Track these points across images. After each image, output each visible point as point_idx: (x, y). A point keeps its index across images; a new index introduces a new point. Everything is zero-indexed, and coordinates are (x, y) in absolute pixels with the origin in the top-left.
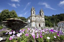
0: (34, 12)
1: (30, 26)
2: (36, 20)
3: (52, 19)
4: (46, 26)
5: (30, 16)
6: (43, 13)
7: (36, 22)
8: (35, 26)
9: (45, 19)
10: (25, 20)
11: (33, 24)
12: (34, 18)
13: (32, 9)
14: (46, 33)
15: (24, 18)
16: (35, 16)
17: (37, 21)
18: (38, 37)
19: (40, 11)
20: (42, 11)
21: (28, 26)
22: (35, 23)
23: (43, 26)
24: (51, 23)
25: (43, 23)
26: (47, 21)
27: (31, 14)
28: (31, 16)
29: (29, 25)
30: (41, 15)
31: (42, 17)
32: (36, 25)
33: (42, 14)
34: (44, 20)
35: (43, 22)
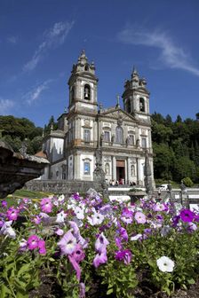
0: (87, 87)
1: (60, 178)
2: (100, 142)
3: (192, 138)
4: (157, 176)
5: (66, 111)
6: (142, 100)
7: (98, 150)
8: (91, 177)
9: (156, 138)
10: (31, 137)
11: (84, 166)
12: (87, 128)
13: (75, 68)
14: (156, 225)
15: (24, 123)
16: (97, 117)
17: (105, 145)
18: (102, 258)
19: (128, 84)
20: (136, 85)
21: (50, 176)
22: (91, 157)
23: (142, 177)
24: (186, 160)
25: (142, 161)
26: (164, 147)
27: (73, 101)
28: (72, 115)
29: (56, 168)
30: (129, 109)
31: (138, 123)
32: (98, 170)
33: (137, 106)
34: (149, 144)
35: (144, 154)
